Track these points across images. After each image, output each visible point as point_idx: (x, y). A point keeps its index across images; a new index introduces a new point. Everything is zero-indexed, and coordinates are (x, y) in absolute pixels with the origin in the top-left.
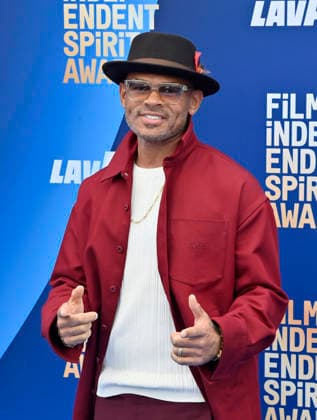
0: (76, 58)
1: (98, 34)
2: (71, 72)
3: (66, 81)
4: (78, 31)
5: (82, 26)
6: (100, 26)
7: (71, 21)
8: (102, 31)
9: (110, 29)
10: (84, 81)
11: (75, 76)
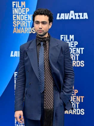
0: (16, 27)
1: (21, 22)
2: (15, 30)
3: (14, 33)
4: (16, 21)
5: (17, 20)
6: (21, 20)
7: (15, 19)
8: (22, 21)
9: (24, 20)
10: (18, 33)
11: (16, 31)
